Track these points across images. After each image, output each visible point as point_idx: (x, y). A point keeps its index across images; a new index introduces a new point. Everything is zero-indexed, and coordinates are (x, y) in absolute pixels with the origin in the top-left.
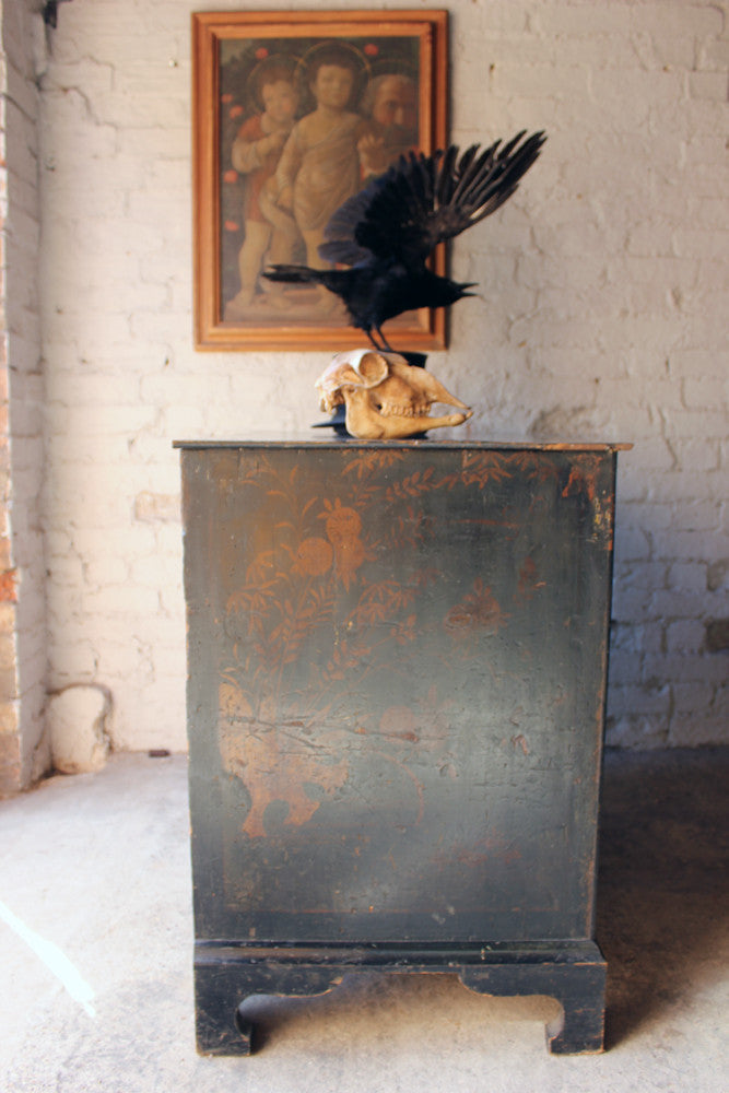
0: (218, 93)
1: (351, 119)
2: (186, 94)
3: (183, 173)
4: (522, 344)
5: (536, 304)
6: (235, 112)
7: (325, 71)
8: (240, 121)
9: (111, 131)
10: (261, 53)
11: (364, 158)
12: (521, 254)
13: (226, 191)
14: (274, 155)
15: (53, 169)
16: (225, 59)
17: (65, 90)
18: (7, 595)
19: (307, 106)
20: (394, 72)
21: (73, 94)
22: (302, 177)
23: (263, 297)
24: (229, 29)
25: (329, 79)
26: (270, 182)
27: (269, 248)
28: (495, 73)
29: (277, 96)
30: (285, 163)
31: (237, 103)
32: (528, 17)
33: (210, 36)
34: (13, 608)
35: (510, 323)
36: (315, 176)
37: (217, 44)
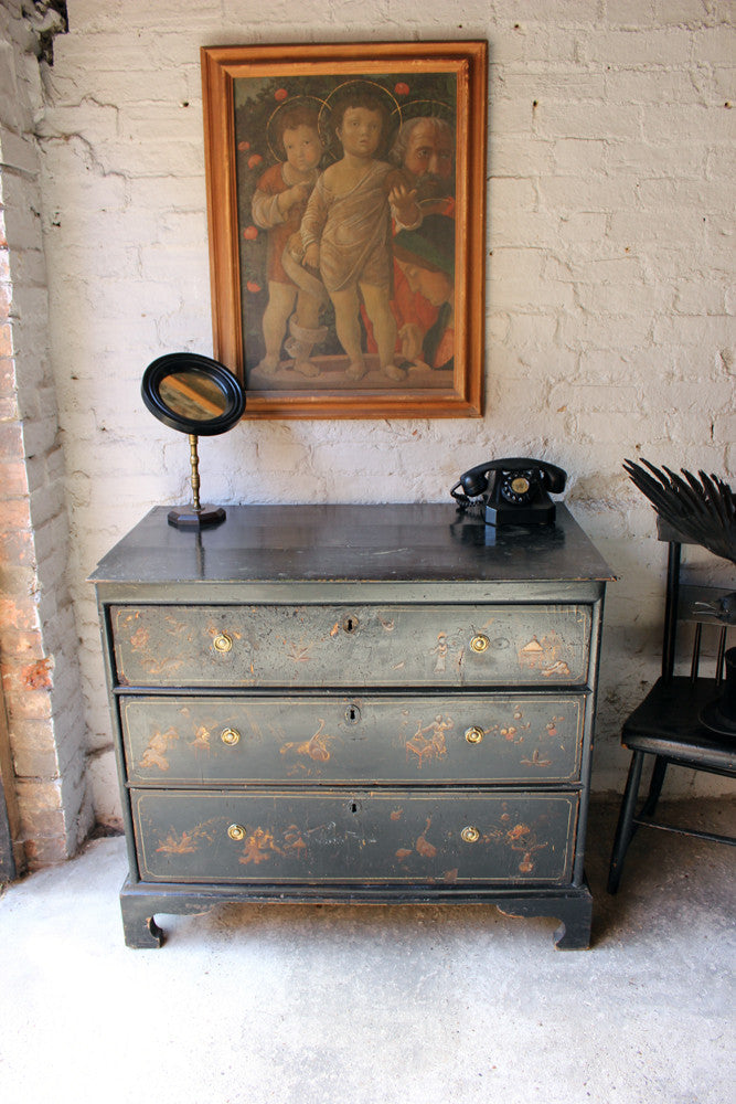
0: (234, 141)
1: (381, 167)
2: (199, 140)
3: (199, 226)
4: (561, 410)
5: (578, 369)
6: (253, 161)
7: (351, 114)
8: (259, 171)
9: (118, 181)
10: (280, 93)
11: (395, 210)
12: (564, 313)
13: (246, 248)
14: (297, 208)
15: (58, 225)
16: (241, 101)
17: (67, 137)
18: (43, 682)
19: (331, 153)
20: (428, 115)
21: (75, 141)
22: (328, 233)
23: (290, 364)
24: (244, 68)
25: (356, 123)
26: (293, 239)
27: (294, 311)
28: (538, 110)
29: (298, 143)
30: (309, 217)
31: (253, 151)
32: (576, 45)
33: (223, 75)
34: (48, 695)
35: (551, 387)
36: (342, 232)
37: (230, 83)
